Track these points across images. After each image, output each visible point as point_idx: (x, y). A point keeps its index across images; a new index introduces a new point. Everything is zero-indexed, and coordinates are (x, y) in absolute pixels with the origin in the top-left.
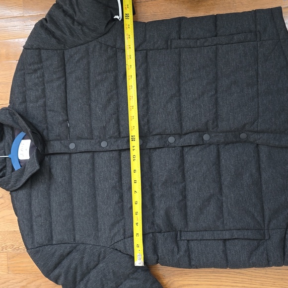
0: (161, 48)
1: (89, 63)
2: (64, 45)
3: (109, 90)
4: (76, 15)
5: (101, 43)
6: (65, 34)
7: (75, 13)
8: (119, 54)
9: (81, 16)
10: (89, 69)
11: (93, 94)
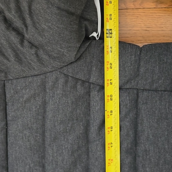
0: (163, 89)
1: (45, 104)
2: (6, 73)
3: (76, 147)
4: (27, 29)
5: (66, 76)
6: (8, 59)
7: (26, 26)
8: (94, 93)
9: (36, 35)
10: (45, 112)
11: (50, 152)
